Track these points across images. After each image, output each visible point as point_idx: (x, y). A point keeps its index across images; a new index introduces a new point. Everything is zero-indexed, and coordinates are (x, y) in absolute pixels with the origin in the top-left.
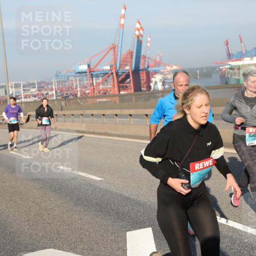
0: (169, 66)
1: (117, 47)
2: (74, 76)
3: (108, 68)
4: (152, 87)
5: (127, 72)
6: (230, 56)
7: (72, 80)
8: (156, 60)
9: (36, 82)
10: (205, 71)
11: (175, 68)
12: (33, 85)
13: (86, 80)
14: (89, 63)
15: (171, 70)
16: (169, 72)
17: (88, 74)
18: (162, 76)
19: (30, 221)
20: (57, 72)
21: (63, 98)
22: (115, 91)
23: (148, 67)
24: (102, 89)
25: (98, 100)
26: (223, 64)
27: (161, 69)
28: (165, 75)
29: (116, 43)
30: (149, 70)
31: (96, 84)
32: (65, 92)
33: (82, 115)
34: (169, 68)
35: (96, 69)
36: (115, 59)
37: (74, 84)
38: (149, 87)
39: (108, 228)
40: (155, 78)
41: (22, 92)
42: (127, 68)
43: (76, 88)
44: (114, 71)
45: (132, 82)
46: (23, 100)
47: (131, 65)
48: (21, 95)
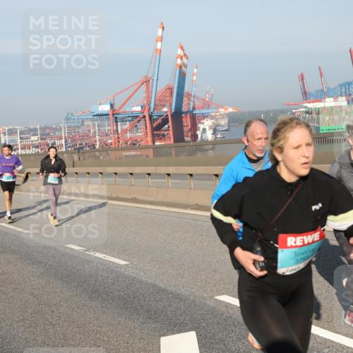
0: (222, 107)
1: (151, 81)
2: (91, 120)
3: (139, 109)
4: (199, 136)
5: (165, 114)
6: (306, 96)
7: (89, 125)
8: (204, 100)
9: (38, 127)
10: (272, 115)
11: (231, 110)
12: (34, 132)
13: (108, 126)
14: (112, 102)
15: (225, 114)
16: (223, 116)
17: (111, 116)
18: (212, 121)
19: (26, 321)
20: (68, 115)
21: (75, 149)
22: (147, 141)
23: (194, 108)
24: (130, 138)
25: (124, 154)
26: (298, 105)
27: (212, 112)
28: (217, 120)
29: (150, 76)
30: (195, 112)
31: (122, 131)
32: (79, 142)
33: (101, 173)
34: (222, 111)
35: (122, 110)
36: (149, 98)
37: (92, 131)
38: (195, 137)
40: (203, 124)
41: (19, 141)
42: (165, 109)
43: (94, 136)
44: (146, 114)
45: (171, 128)
46: (20, 152)
47: (171, 106)
48: (17, 145)
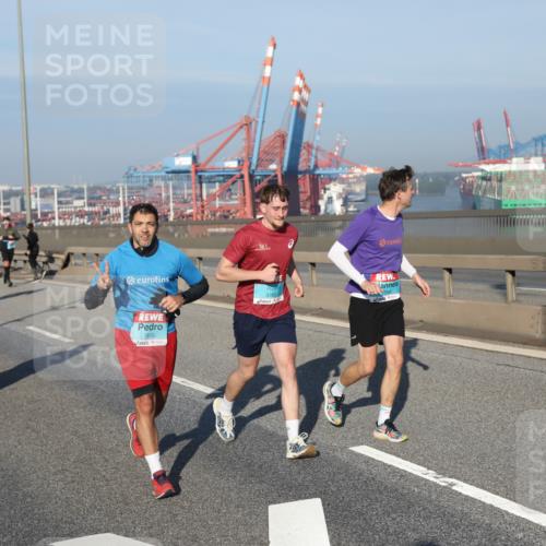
0: (358, 166)
1: (253, 124)
2: (164, 178)
3: (234, 164)
4: (323, 208)
5: (273, 174)
6: (483, 153)
7: (159, 187)
8: (332, 154)
9: (85, 187)
10: (431, 180)
11: (370, 171)
12: (78, 193)
13: (188, 188)
14: (195, 154)
15: (361, 176)
16: (359, 179)
17: (193, 174)
18: (343, 186)
19: (67, 473)
20: (130, 169)
22: (245, 213)
23: (316, 166)
24: (220, 208)
25: (210, 230)
26: (470, 167)
27: (342, 172)
28: (349, 184)
29: (253, 115)
30: (317, 172)
31: (208, 196)
34: (357, 171)
35: (207, 167)
36: (249, 149)
37: (163, 195)
38: (316, 208)
39: (229, 496)
40: (329, 190)
41: (56, 206)
42: (273, 166)
43: (168, 203)
44: (245, 173)
46: (57, 222)
47: (281, 162)
48: (53, 212)
